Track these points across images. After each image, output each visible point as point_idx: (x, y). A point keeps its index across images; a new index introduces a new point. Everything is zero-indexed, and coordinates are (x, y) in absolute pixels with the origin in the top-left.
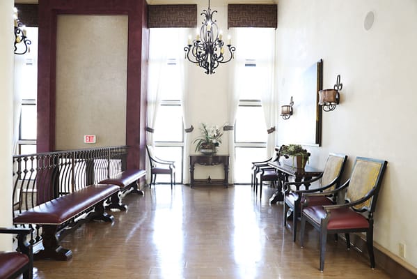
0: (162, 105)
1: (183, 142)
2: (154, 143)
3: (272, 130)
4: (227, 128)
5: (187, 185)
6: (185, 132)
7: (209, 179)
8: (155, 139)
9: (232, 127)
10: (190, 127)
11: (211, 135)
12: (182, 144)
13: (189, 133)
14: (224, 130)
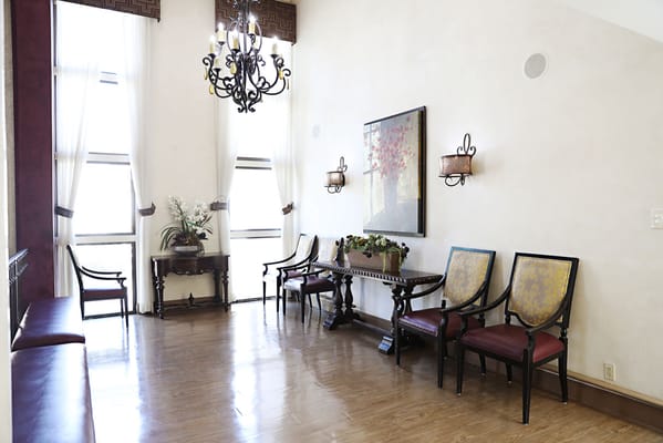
0: (88, 162)
1: (134, 233)
2: (74, 237)
3: (288, 209)
4: (217, 206)
5: (147, 314)
6: (137, 214)
7: (191, 298)
8: (75, 231)
9: (224, 204)
10: (150, 206)
11: (192, 218)
12: (132, 238)
13: (148, 217)
14: (212, 209)
